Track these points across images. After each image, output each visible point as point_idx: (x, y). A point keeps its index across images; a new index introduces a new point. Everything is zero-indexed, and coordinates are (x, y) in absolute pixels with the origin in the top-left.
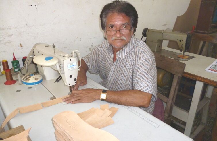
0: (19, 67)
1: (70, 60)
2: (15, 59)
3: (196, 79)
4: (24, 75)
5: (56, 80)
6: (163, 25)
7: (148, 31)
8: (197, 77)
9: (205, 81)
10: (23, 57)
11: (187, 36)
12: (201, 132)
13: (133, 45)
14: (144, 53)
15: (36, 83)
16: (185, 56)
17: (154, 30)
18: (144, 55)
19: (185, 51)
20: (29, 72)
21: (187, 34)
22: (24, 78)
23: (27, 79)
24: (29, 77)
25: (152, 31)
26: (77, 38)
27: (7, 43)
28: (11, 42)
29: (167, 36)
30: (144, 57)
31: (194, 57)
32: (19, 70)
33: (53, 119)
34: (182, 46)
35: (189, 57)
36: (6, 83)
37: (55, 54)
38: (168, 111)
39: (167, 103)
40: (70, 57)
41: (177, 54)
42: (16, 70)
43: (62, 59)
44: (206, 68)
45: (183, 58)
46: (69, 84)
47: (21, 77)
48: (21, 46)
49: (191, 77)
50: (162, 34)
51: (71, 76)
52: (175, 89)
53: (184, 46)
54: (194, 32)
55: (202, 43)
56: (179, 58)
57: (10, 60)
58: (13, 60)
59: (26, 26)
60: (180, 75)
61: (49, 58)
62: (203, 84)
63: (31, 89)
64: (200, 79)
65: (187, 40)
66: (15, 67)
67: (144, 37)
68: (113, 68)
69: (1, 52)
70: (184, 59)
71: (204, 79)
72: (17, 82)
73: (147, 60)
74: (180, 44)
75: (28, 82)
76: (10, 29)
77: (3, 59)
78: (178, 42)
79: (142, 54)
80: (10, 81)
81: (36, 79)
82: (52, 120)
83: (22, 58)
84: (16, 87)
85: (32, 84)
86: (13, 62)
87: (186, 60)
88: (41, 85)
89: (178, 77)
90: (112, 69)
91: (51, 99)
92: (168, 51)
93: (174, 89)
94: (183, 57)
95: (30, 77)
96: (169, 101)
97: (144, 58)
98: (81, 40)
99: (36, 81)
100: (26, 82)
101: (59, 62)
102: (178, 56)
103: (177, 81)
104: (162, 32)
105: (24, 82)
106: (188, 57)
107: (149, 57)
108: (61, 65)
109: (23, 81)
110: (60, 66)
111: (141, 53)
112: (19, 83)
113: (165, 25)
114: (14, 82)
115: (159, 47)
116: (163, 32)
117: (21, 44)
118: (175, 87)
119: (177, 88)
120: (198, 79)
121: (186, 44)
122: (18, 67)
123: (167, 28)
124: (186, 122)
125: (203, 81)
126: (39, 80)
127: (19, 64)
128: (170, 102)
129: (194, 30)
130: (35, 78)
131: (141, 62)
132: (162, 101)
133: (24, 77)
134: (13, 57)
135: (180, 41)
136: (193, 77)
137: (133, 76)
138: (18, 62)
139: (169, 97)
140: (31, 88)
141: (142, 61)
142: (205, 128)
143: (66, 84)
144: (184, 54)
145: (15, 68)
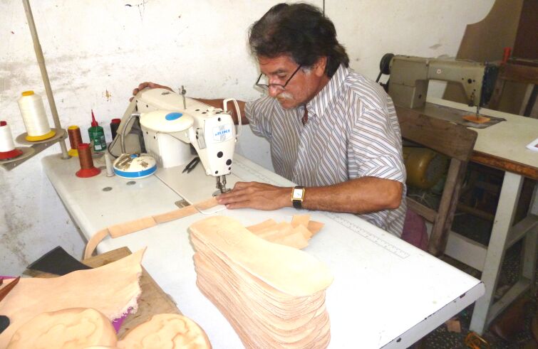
0: (104, 141)
1: (219, 119)
2: (94, 124)
3: (503, 168)
4: (117, 157)
5: (185, 168)
6: (431, 47)
7: (394, 60)
8: (505, 163)
9: (524, 171)
10: (113, 120)
11: (486, 69)
12: (518, 299)
13: (342, 84)
14: (366, 100)
15: (143, 173)
16: (480, 117)
17: (409, 57)
18: (367, 103)
19: (481, 105)
20: (126, 151)
21: (485, 65)
22: (118, 163)
23: (123, 164)
24: (128, 161)
25: (404, 60)
26: (230, 77)
27: (78, 88)
28: (86, 87)
29: (439, 72)
30: (367, 107)
31: (504, 120)
32: (103, 149)
33: (191, 229)
34: (473, 94)
35: (491, 120)
36: (80, 174)
37: (185, 108)
38: (437, 242)
39: (433, 223)
40: (217, 113)
41: (463, 114)
42: (98, 147)
43: (200, 118)
44: (529, 143)
45: (476, 121)
46: (217, 172)
47: (112, 161)
48: (108, 96)
49: (492, 162)
50: (428, 65)
51: (220, 155)
52: (454, 191)
53: (478, 94)
54: (508, 61)
55: (530, 88)
56: (467, 121)
57: (85, 126)
58: (90, 126)
59: (119, 51)
60: (464, 158)
61: (174, 116)
62: (521, 179)
63: (134, 185)
64: (513, 167)
65: (485, 78)
66: (96, 141)
67: (383, 76)
68: (305, 138)
69: (67, 108)
70: (478, 124)
71: (523, 166)
72: (103, 172)
73: (374, 113)
74: (469, 89)
75: (126, 171)
76: (85, 57)
77: (70, 125)
78: (465, 83)
79: (361, 103)
80: (89, 170)
81: (144, 165)
82: (189, 231)
83: (110, 122)
84: (100, 181)
85: (135, 175)
86: (90, 131)
87: (484, 125)
88: (154, 177)
89: (459, 163)
90: (304, 141)
91: (178, 204)
92: (441, 107)
93: (451, 191)
94: (477, 119)
95: (130, 160)
96: (439, 218)
97: (367, 110)
98: (237, 83)
99: (144, 169)
100: (122, 170)
101: (195, 124)
102: (465, 118)
103: (457, 171)
104: (427, 63)
105: (119, 170)
106: (488, 119)
107: (378, 106)
108: (199, 131)
109: (116, 168)
110: (197, 133)
111: (359, 101)
112: (107, 173)
113: (436, 47)
114: (97, 172)
115: (420, 96)
116: (430, 62)
117: (107, 92)
118: (453, 185)
119: (458, 187)
120: (507, 167)
121: (483, 89)
122: (102, 142)
123: (441, 54)
124: (481, 270)
125: (519, 170)
126: (149, 167)
127: (103, 134)
128: (443, 220)
129: (509, 56)
130: (141, 162)
131: (360, 119)
132: (424, 219)
133: (117, 160)
134: (91, 120)
135: (470, 81)
136: (498, 163)
137: (347, 153)
138: (101, 130)
139: (440, 209)
140: (133, 183)
141: (363, 117)
142: (529, 290)
143: (209, 172)
144: (478, 112)
145: (95, 144)
